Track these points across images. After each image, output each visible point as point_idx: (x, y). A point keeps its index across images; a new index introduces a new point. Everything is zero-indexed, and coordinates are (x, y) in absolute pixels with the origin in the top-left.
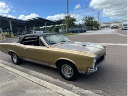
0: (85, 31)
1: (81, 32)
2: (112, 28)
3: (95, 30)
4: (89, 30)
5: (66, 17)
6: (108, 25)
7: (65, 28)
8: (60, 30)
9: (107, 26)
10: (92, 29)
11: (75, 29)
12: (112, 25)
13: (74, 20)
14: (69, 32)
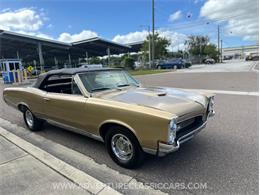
0: (187, 66)
1: (179, 68)
2: (247, 59)
3: (211, 63)
4: (198, 63)
5: (150, 37)
6: (239, 52)
7: (147, 60)
8: (137, 64)
9: (237, 56)
10: (204, 62)
11: (167, 62)
12: (248, 54)
13: (165, 42)
14: (155, 67)
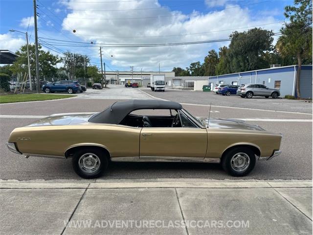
0: (83, 90)
2: (127, 86)
12: (123, 79)
